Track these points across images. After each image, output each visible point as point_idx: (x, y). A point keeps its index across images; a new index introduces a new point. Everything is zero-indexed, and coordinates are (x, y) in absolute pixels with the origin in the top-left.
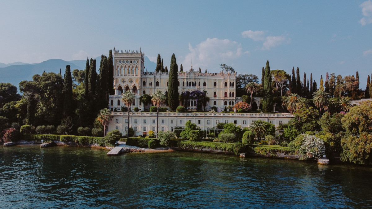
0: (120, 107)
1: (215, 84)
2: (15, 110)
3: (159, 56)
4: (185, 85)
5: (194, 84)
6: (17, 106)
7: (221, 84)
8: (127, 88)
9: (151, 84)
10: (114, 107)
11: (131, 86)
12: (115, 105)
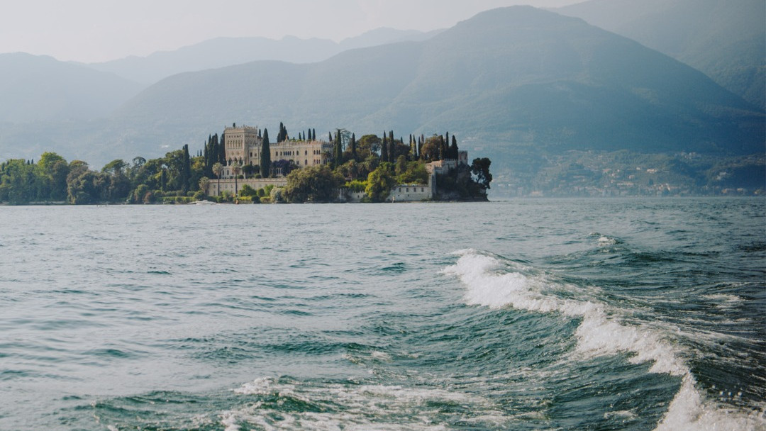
0: (228, 176)
1: (306, 152)
2: (155, 180)
3: (282, 124)
4: (283, 154)
5: (289, 153)
6: (156, 177)
7: (310, 153)
8: (236, 160)
9: (256, 155)
10: (224, 176)
11: (238, 157)
12: (226, 175)
